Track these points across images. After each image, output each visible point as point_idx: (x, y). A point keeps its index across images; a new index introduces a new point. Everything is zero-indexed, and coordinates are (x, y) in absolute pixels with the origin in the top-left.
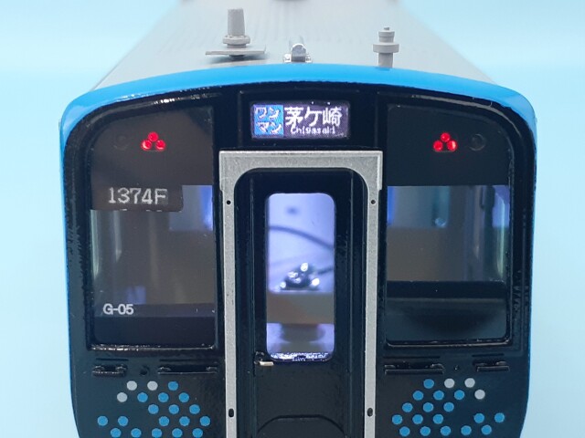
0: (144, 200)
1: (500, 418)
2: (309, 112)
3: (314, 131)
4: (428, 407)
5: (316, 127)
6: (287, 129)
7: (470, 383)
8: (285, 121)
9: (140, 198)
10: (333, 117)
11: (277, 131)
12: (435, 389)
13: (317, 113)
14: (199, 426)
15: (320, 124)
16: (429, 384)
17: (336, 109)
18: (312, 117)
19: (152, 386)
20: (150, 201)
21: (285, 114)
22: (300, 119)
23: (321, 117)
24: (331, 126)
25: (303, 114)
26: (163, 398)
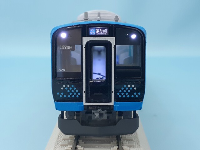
0: (67, 48)
1: (139, 94)
2: (100, 30)
3: (102, 34)
4: (125, 91)
5: (102, 33)
6: (96, 33)
7: (133, 86)
8: (96, 32)
9: (66, 48)
10: (105, 31)
11: (94, 34)
12: (126, 87)
13: (102, 30)
14: (78, 95)
15: (103, 33)
16: (125, 86)
17: (106, 30)
18: (101, 31)
19: (68, 86)
20: (68, 48)
21: (96, 30)
22: (99, 31)
23: (103, 31)
24: (105, 33)
25: (99, 30)
26: (71, 89)
